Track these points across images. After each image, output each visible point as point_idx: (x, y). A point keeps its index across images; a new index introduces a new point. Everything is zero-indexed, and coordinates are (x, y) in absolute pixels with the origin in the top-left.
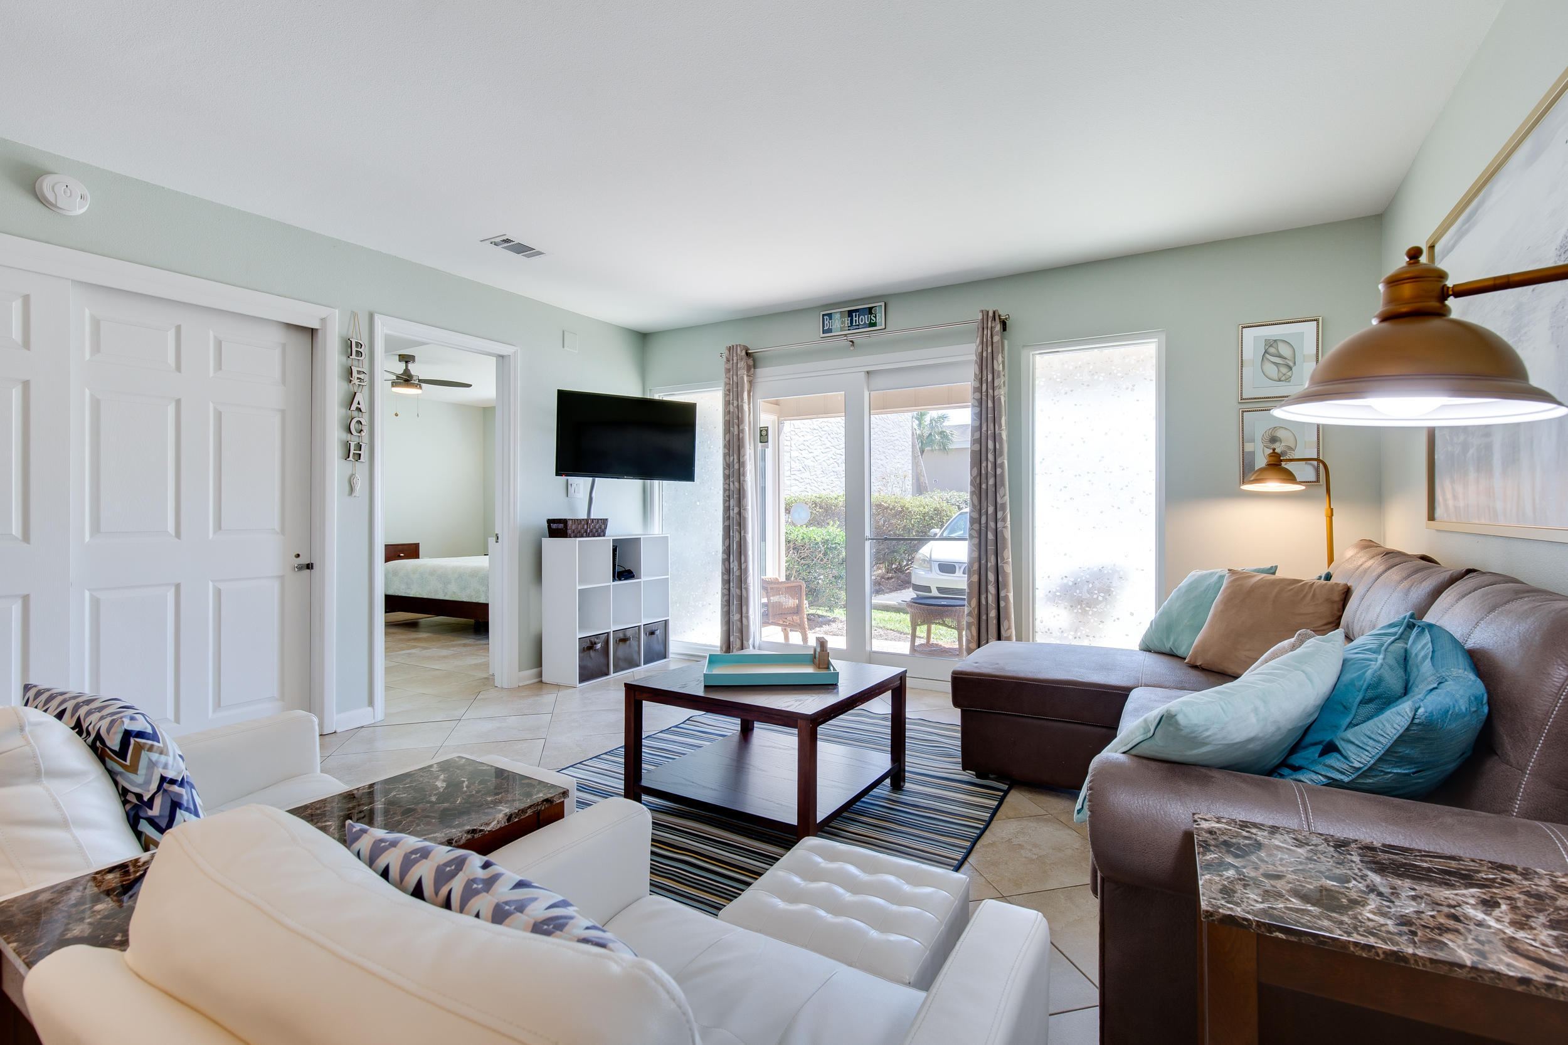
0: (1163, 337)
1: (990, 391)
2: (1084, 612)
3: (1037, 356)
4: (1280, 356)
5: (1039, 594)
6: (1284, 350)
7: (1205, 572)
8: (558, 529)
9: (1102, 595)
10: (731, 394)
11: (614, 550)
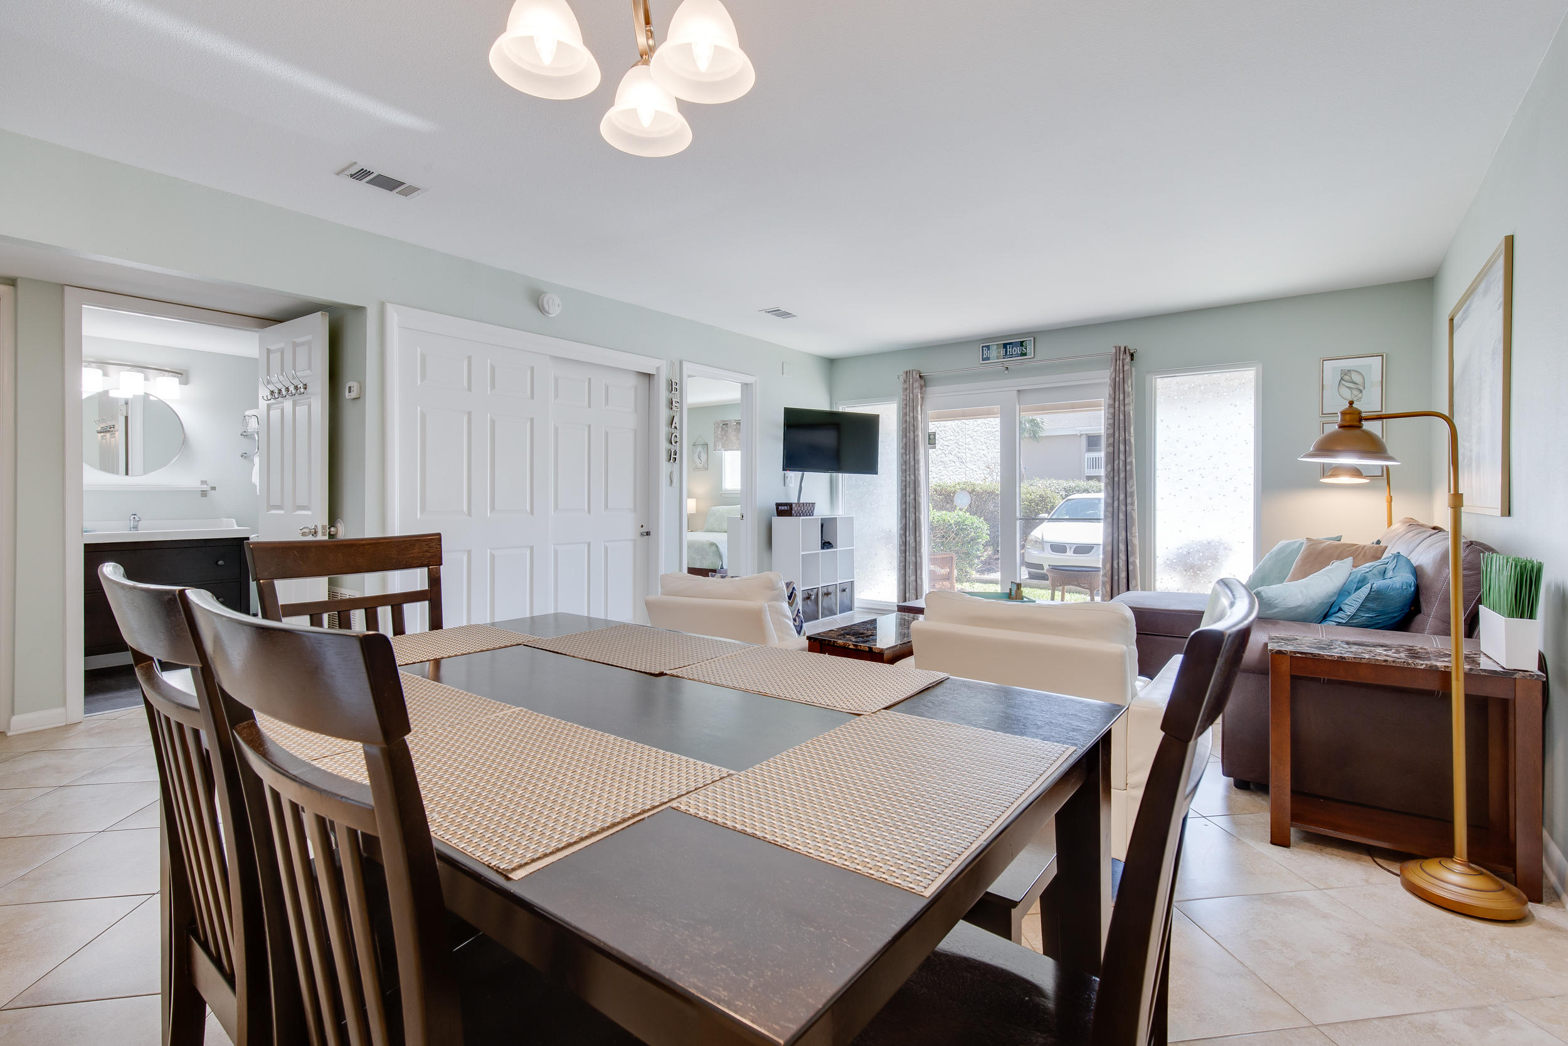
0: (1260, 366)
1: (1122, 407)
2: (1196, 575)
3: (1158, 379)
4: (1353, 382)
5: (1160, 561)
6: (1356, 378)
7: (1290, 541)
8: (785, 510)
9: (1210, 561)
10: (908, 408)
11: (822, 526)
